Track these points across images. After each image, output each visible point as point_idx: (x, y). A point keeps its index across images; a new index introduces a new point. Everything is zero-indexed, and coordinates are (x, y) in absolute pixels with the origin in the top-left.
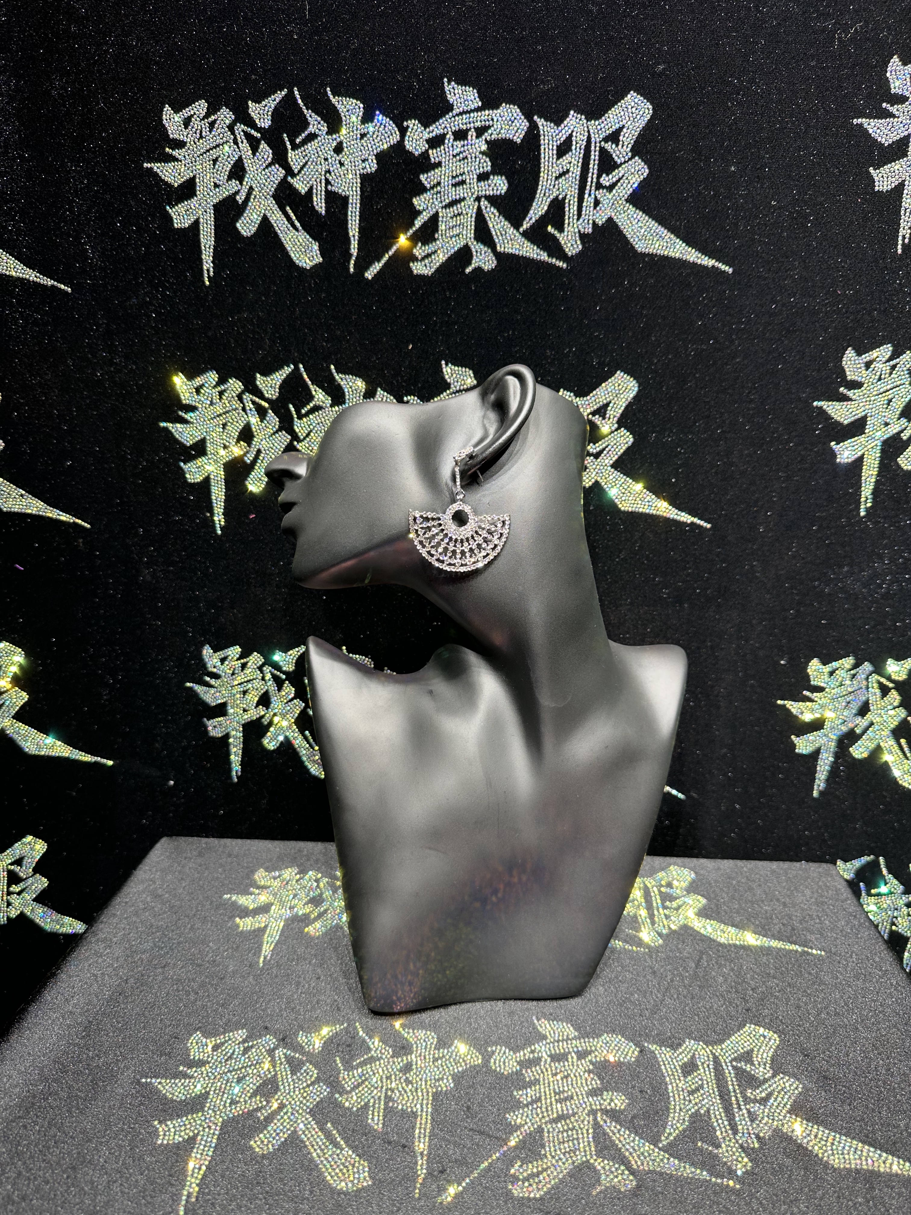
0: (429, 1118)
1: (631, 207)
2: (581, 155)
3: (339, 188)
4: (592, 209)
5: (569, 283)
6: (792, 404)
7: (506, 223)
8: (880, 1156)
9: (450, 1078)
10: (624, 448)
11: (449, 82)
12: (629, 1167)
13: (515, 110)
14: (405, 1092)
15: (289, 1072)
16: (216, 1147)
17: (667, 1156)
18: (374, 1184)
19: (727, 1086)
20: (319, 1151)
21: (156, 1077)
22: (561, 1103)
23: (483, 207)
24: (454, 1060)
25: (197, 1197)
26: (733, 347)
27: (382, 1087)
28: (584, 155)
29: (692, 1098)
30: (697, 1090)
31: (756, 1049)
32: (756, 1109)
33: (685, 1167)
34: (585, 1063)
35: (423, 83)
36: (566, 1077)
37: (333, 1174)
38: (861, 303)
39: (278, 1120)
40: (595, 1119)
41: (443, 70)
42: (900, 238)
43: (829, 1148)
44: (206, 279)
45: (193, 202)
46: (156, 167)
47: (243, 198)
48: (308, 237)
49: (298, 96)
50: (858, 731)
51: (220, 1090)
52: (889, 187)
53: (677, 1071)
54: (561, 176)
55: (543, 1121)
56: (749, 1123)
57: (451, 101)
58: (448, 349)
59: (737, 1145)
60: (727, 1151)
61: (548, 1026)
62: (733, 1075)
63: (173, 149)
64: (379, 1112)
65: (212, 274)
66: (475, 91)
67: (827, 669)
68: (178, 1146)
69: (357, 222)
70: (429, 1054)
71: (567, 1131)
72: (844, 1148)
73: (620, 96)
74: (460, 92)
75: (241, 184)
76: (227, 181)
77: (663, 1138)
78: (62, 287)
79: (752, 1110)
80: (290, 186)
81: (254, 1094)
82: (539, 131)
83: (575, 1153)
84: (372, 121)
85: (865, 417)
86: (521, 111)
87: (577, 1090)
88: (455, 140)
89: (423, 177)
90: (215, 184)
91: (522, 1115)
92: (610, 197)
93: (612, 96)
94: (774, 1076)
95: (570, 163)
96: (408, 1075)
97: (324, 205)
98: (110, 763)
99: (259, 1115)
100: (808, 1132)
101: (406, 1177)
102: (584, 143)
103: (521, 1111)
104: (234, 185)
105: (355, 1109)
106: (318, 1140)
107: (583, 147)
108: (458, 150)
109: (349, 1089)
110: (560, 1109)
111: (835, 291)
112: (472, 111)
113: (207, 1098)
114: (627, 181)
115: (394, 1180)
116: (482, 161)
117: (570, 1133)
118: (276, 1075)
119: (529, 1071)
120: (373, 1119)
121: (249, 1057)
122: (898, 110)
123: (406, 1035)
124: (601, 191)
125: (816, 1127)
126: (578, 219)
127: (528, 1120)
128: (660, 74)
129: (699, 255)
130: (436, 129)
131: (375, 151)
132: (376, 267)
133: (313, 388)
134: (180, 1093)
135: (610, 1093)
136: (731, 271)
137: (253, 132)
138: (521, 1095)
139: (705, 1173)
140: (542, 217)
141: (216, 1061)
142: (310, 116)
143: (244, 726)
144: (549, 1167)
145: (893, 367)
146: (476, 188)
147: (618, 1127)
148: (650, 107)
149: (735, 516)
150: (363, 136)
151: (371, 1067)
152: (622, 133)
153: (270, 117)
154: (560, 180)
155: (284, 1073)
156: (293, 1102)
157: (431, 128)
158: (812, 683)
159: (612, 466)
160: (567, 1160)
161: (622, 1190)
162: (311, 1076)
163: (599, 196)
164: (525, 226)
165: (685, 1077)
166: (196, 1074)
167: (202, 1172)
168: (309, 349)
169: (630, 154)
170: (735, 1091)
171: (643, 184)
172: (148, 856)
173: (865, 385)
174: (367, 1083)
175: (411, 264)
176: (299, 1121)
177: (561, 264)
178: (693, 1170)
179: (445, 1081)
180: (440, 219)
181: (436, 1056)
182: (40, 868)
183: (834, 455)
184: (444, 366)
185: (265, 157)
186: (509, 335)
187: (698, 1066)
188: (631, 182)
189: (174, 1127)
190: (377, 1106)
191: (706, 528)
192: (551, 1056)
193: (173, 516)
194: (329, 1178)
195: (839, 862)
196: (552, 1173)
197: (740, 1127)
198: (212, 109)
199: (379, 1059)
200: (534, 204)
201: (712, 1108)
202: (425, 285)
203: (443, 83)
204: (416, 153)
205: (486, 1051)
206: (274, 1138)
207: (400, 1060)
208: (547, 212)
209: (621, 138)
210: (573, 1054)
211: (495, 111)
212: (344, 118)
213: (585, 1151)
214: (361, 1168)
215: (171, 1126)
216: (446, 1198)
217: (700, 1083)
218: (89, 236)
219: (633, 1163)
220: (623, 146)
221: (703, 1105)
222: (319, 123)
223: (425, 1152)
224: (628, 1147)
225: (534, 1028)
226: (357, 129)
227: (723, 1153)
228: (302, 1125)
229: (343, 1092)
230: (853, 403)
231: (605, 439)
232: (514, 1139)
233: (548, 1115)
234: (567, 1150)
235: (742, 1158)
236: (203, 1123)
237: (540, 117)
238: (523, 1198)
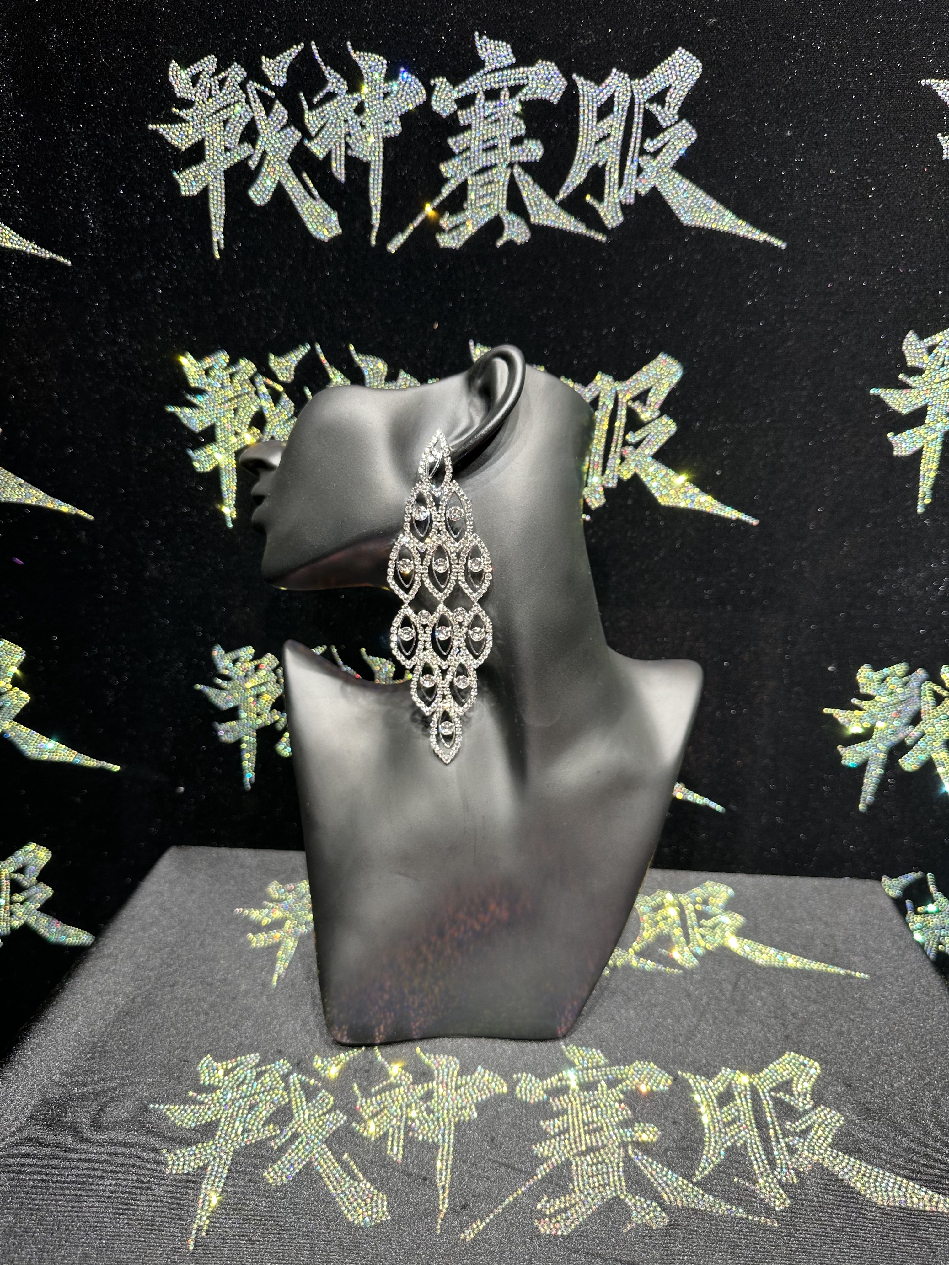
0: (452, 1149)
1: (676, 176)
2: (624, 118)
3: (360, 153)
4: (634, 177)
5: (609, 259)
6: (847, 391)
7: (541, 192)
8: (926, 1193)
9: (473, 1106)
10: (666, 438)
11: (480, 36)
12: (661, 1203)
13: (552, 67)
14: (426, 1121)
15: (304, 1099)
16: (226, 1178)
17: (701, 1192)
18: (393, 1219)
19: (765, 1117)
20: (335, 1183)
21: (165, 1103)
22: (590, 1134)
23: (516, 175)
24: (478, 1087)
25: (207, 1231)
26: (784, 330)
27: (402, 1116)
28: (627, 117)
29: (728, 1130)
30: (733, 1121)
31: (795, 1079)
32: (796, 1142)
33: (720, 1204)
34: (616, 1093)
35: (452, 37)
36: (596, 1107)
37: (350, 1208)
38: (924, 283)
39: (293, 1151)
40: (626, 1152)
41: (474, 23)
43: (872, 1185)
44: (216, 252)
45: (202, 168)
46: (162, 128)
47: (256, 163)
48: (326, 206)
49: (316, 51)
50: (908, 742)
51: (231, 1117)
53: (712, 1102)
54: (601, 140)
55: (571, 1153)
56: (787, 1158)
57: (482, 57)
58: (477, 328)
59: (775, 1181)
60: (765, 1187)
61: (576, 1051)
62: (771, 1106)
63: (180, 109)
64: (398, 1142)
65: (222, 246)
66: (509, 46)
67: (878, 675)
68: (185, 1177)
69: (380, 190)
70: (452, 1081)
71: (597, 1165)
72: (887, 1184)
73: (667, 52)
74: (493, 46)
75: (254, 147)
76: (239, 144)
77: (697, 1173)
78: (62, 259)
79: (791, 1143)
80: (307, 151)
81: (267, 1123)
82: (577, 91)
83: (604, 1188)
84: (396, 79)
85: (925, 407)
86: (559, 68)
87: (607, 1121)
88: (487, 99)
89: (451, 142)
90: (226, 147)
91: (549, 1146)
92: (654, 164)
93: (658, 52)
94: (814, 1107)
95: (611, 126)
96: (429, 1103)
97: (343, 171)
98: (117, 768)
99: (273, 1144)
100: (850, 1168)
101: (426, 1213)
102: (627, 104)
103: (548, 1143)
104: (246, 148)
105: (373, 1139)
106: (335, 1172)
107: (626, 108)
108: (490, 111)
109: (367, 1117)
110: (589, 1141)
111: (897, 269)
112: (505, 68)
113: (217, 1126)
114: (672, 147)
115: (413, 1215)
116: (516, 123)
117: (599, 1167)
118: (290, 1102)
119: (557, 1100)
120: (392, 1150)
121: (262, 1082)
123: (427, 1061)
124: (644, 158)
125: (858, 1162)
126: (619, 188)
127: (555, 1153)
128: (711, 29)
129: (751, 229)
130: (466, 88)
131: (399, 112)
132: (400, 239)
133: (330, 370)
134: (189, 1120)
135: (642, 1124)
136: (784, 246)
137: (267, 90)
138: (549, 1126)
139: (741, 1210)
140: (580, 185)
141: (227, 1086)
142: (329, 73)
143: (258, 731)
144: (577, 1203)
146: (509, 154)
147: (650, 1160)
148: (700, 64)
149: (784, 512)
150: (386, 95)
151: (390, 1095)
152: (669, 94)
153: (285, 75)
154: (600, 146)
155: (299, 1100)
156: (308, 1131)
157: (461, 87)
158: (861, 691)
159: (653, 457)
160: (596, 1196)
161: (654, 1228)
162: (328, 1103)
163: (642, 163)
164: (562, 195)
165: (721, 1107)
166: (206, 1100)
167: (212, 1205)
168: (327, 328)
169: (676, 117)
170: (773, 1123)
171: (691, 150)
172: (157, 866)
173: (927, 372)
174: (386, 1111)
175: (438, 237)
176: (315, 1152)
177: (601, 237)
178: (729, 1207)
179: (468, 1110)
180: (470, 188)
181: (459, 1083)
182: (45, 876)
183: (890, 447)
184: (472, 347)
185: (280, 118)
186: (543, 314)
187: (734, 1096)
188: (678, 148)
189: (183, 1156)
190: (396, 1135)
191: (753, 524)
192: (580, 1084)
193: (181, 507)
194: (346, 1212)
195: (885, 879)
196: (580, 1208)
197: (779, 1162)
198: (223, 66)
199: (398, 1086)
200: (572, 172)
201: (749, 1141)
202: (452, 259)
203: (474, 37)
204: (444, 115)
205: (511, 1078)
206: (288, 1169)
207: (420, 1086)
208: (586, 180)
209: (667, 99)
210: (603, 1083)
211: (531, 69)
212: (365, 76)
213: (615, 1186)
214: (379, 1202)
215: (181, 1155)
216: (469, 1235)
217: (736, 1114)
218: (90, 205)
219: (666, 1199)
220: (669, 108)
221: (739, 1138)
222: (339, 81)
223: (447, 1186)
224: (660, 1182)
225: (562, 1054)
226: (380, 88)
227: (761, 1189)
228: (317, 1155)
229: (360, 1120)
230: (913, 391)
231: (646, 428)
232: (541, 1172)
233: (577, 1148)
234: (597, 1185)
235: (781, 1195)
236: (214, 1153)
237: (579, 75)
238: (550, 1235)
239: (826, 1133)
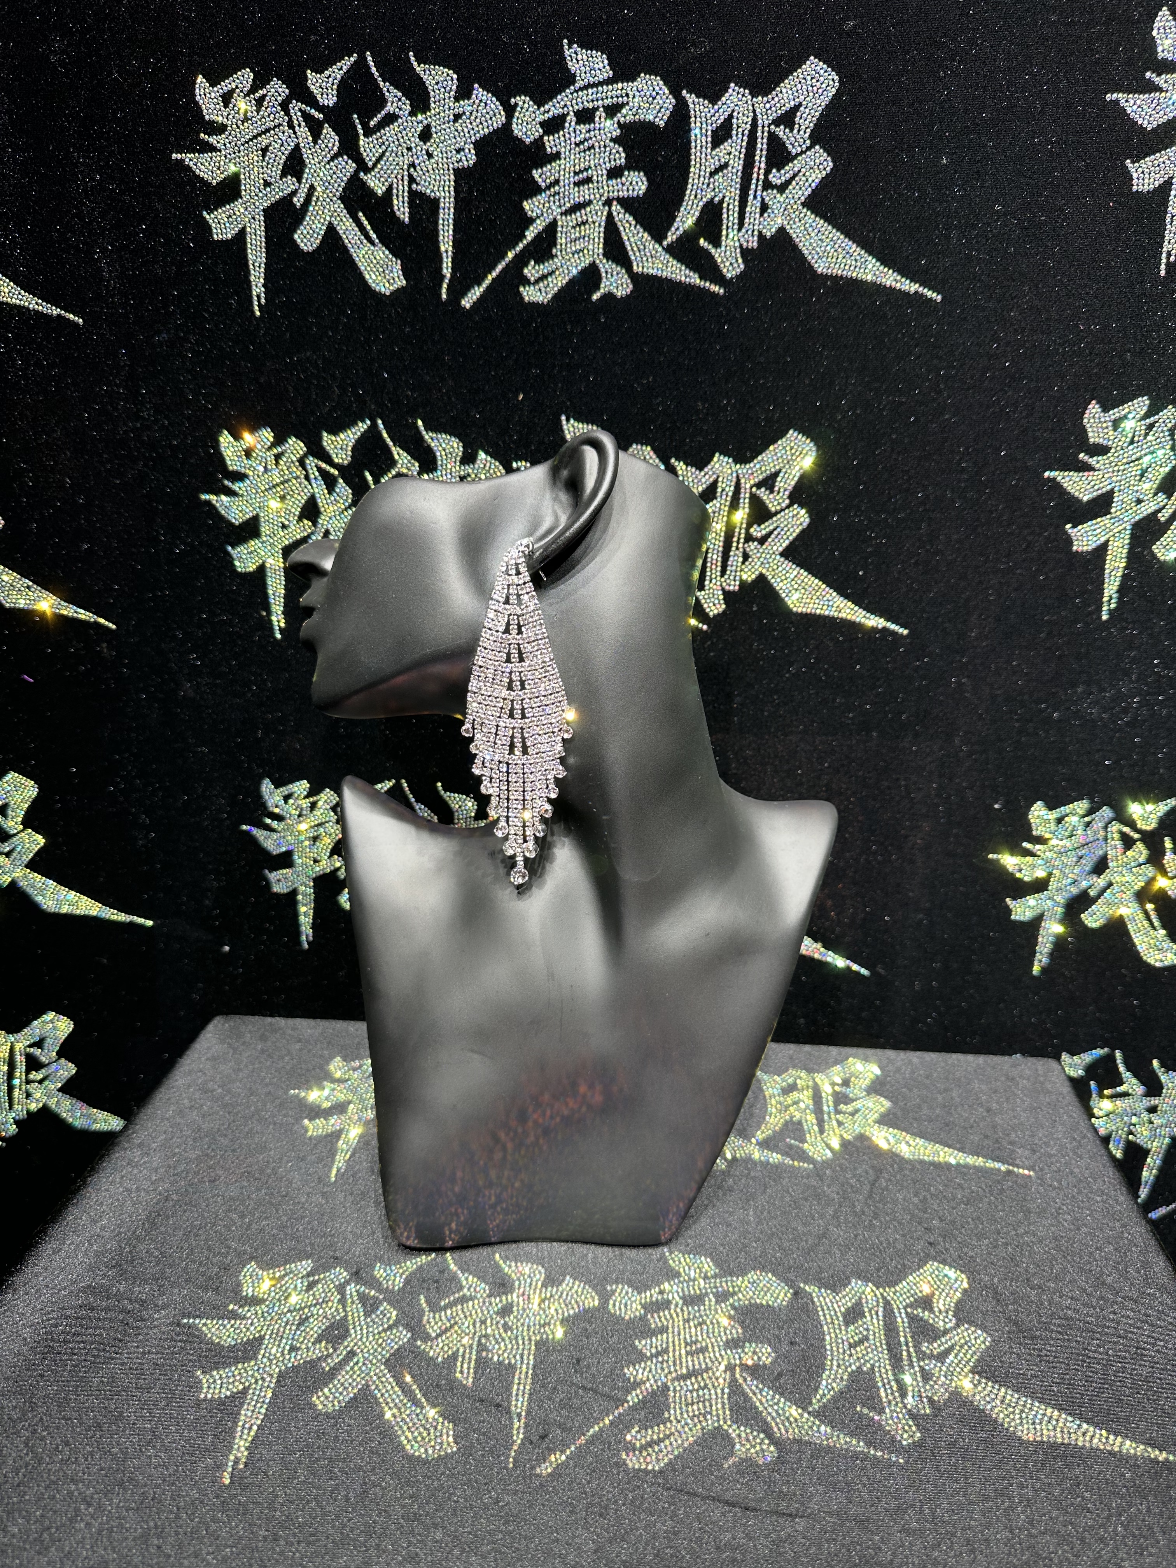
0: (531, 1372)
1: (809, 213)
2: (744, 144)
3: (427, 188)
4: (758, 216)
5: (727, 314)
6: (1016, 473)
7: (646, 235)
8: (1079, 1426)
9: (558, 1323)
10: (798, 531)
11: (570, 45)
12: (770, 1435)
13: (658, 82)
14: (503, 1340)
15: (362, 1313)
16: (270, 1403)
17: (817, 1423)
18: (459, 1449)
19: (899, 1336)
20: (394, 1410)
21: (200, 1317)
22: (692, 1356)
23: (615, 214)
24: (564, 1301)
25: (246, 1464)
26: (940, 400)
27: (475, 1334)
28: (748, 143)
29: (853, 1352)
30: (861, 1342)
31: (937, 1293)
32: (932, 1366)
33: (838, 1436)
34: (726, 1308)
35: (536, 46)
36: (700, 1324)
37: (410, 1438)
38: (1110, 342)
39: (347, 1373)
40: (733, 1376)
41: (562, 28)
42: (1164, 255)
43: (1017, 1416)
44: (256, 308)
45: (238, 207)
46: (189, 159)
47: (302, 200)
48: (387, 252)
49: (372, 64)
50: (1092, 893)
51: (277, 1334)
52: (1152, 186)
53: (838, 1319)
54: (717, 170)
55: (669, 1377)
56: (921, 1384)
57: (573, 70)
58: (570, 400)
59: (904, 1411)
60: (892, 1417)
61: (682, 1260)
62: (906, 1325)
63: (210, 135)
64: (469, 1362)
65: (263, 301)
66: (604, 56)
67: (1054, 815)
68: (222, 1402)
69: (451, 232)
70: (534, 1293)
71: (697, 1391)
72: (1035, 1416)
73: (797, 63)
74: (585, 57)
75: (299, 182)
76: (281, 178)
77: (814, 1401)
78: (72, 316)
79: (927, 1368)
80: (364, 184)
81: (318, 1340)
82: (688, 111)
83: (705, 1417)
84: (469, 98)
85: (1111, 493)
86: (665, 84)
87: (713, 1340)
88: (578, 123)
89: (536, 174)
90: (265, 181)
91: (644, 1369)
92: (782, 200)
93: (786, 63)
94: (958, 1325)
95: (729, 154)
96: (507, 1319)
97: (407, 209)
98: (150, 923)
99: (324, 1365)
100: (993, 1396)
101: (498, 1443)
102: (748, 127)
103: (643, 1365)
104: (290, 183)
105: (440, 1359)
106: (394, 1396)
107: (746, 132)
108: (582, 136)
109: (434, 1335)
110: (690, 1363)
111: (1077, 326)
112: (601, 84)
113: (261, 1344)
114: (804, 179)
116: (614, 151)
117: (701, 1393)
118: (346, 1316)
119: (656, 1315)
120: (462, 1372)
121: (314, 1294)
122: (1166, 82)
123: (506, 1270)
124: (770, 191)
125: (1003, 1389)
126: (739, 230)
127: (650, 1377)
128: (849, 34)
129: (899, 278)
130: (553, 109)
131: (473, 138)
132: (476, 293)
133: (396, 452)
134: (229, 1336)
135: (754, 1345)
136: (939, 298)
137: (313, 111)
138: (644, 1346)
139: (862, 1444)
140: (692, 226)
141: (274, 1298)
142: (388, 91)
143: (315, 880)
144: (672, 1434)
145: (1150, 427)
146: (605, 187)
147: (761, 1386)
148: (836, 78)
149: (940, 620)
150: (457, 117)
151: (462, 1309)
152: (798, 114)
153: (335, 92)
154: (716, 177)
155: (356, 1315)
156: (365, 1350)
157: (547, 107)
158: (1034, 833)
159: (782, 554)
160: (695, 1426)
161: (761, 1462)
162: (389, 1319)
163: (767, 199)
164: (671, 237)
165: (847, 1325)
166: (249, 1315)
167: (252, 1433)
168: (390, 400)
169: (808, 142)
170: (907, 1345)
171: (825, 182)
172: (198, 1040)
173: (1113, 451)
174: (456, 1328)
175: (521, 289)
176: (372, 1373)
177: (716, 289)
178: (848, 1440)
179: (552, 1327)
180: (559, 229)
181: (543, 1295)
182: (66, 1051)
183: (1069, 541)
184: (564, 422)
185: (330, 145)
186: (649, 382)
187: (864, 1313)
188: (810, 180)
190: (467, 1356)
191: (902, 634)
192: (683, 1298)
193: (220, 615)
194: (405, 1442)
195: (1065, 1056)
196: (676, 1440)
197: (910, 1389)
198: (260, 82)
199: (472, 1298)
200: (682, 209)
201: (877, 1364)
202: (539, 316)
203: (562, 46)
204: (528, 141)
205: (604, 1290)
206: (341, 1394)
207: (498, 1300)
208: (699, 219)
209: (797, 120)
210: (711, 1296)
211: (631, 84)
212: (432, 93)
213: (718, 1415)
214: (445, 1431)
215: (217, 1377)
216: (545, 1469)
217: (865, 1333)
218: (104, 250)
219: (776, 1430)
220: (799, 131)
221: (866, 1361)
222: (400, 100)
223: (523, 1414)
224: (770, 1410)
225: (666, 1262)
226: (449, 109)
227: (887, 1419)
228: (375, 1378)
229: (427, 1338)
230: (1096, 473)
231: (775, 519)
232: (633, 1398)
233: (676, 1371)
234: (697, 1413)
235: (910, 1427)
236: (256, 1374)
237: (690, 92)
238: (640, 1470)
239: (968, 1356)
